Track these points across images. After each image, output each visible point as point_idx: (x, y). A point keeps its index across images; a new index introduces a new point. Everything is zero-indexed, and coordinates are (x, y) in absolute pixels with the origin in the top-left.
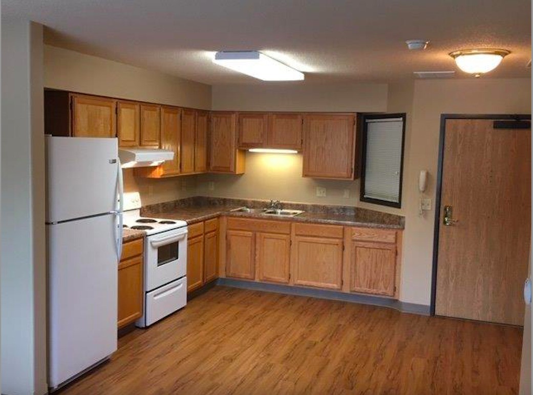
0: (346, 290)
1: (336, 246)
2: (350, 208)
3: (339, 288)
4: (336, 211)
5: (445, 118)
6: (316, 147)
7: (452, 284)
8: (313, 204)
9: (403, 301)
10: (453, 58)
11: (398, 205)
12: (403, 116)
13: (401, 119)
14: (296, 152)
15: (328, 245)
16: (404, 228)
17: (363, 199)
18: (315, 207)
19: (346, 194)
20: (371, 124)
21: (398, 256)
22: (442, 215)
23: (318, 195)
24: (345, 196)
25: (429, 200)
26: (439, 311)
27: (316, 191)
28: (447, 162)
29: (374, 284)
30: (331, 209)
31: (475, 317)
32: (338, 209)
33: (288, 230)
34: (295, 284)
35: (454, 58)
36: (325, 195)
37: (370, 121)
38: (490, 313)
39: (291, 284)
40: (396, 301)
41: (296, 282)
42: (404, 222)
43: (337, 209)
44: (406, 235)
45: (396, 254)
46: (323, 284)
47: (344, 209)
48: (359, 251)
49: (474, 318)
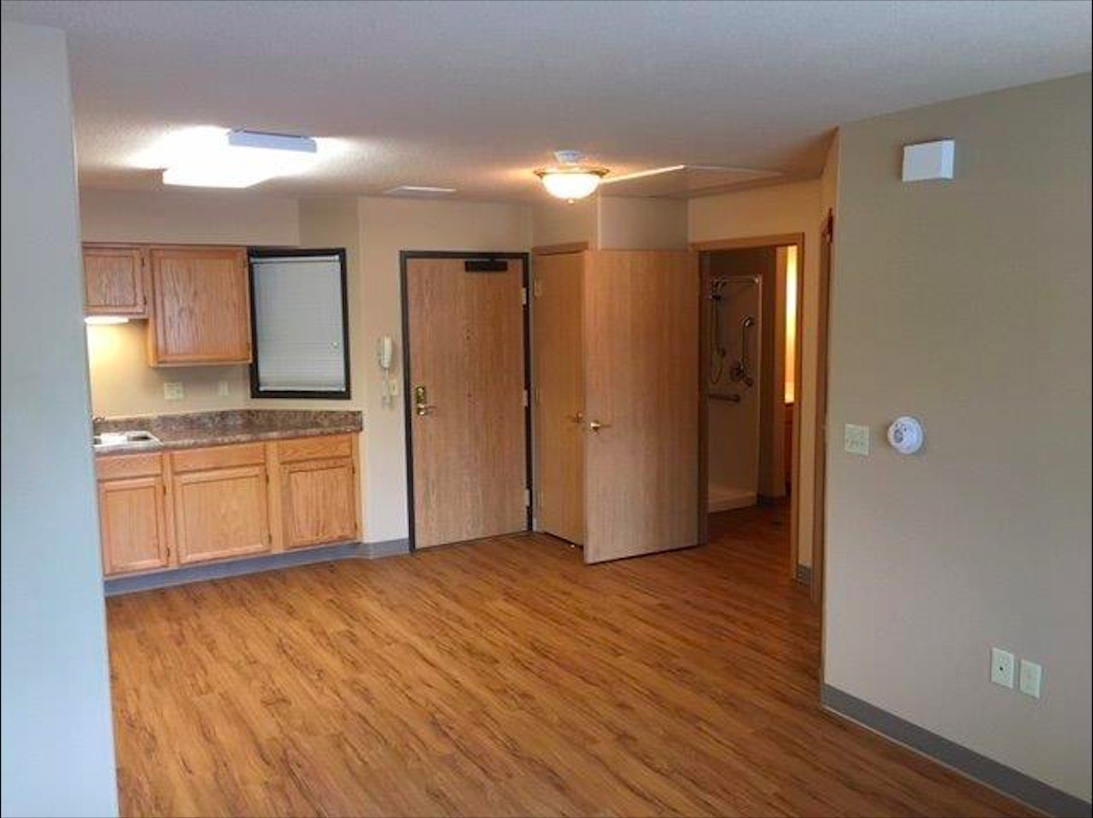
0: (278, 549)
1: (254, 479)
2: (234, 412)
3: (266, 549)
4: (206, 420)
5: (406, 256)
6: (176, 308)
7: (433, 498)
8: (161, 414)
9: (371, 541)
10: (538, 178)
11: (345, 395)
12: (341, 253)
13: (337, 257)
14: (125, 320)
15: (239, 481)
16: (361, 429)
17: (257, 393)
18: (165, 421)
19: (224, 390)
20: (262, 266)
21: (356, 475)
22: (413, 402)
23: (167, 397)
24: (221, 394)
25: (394, 381)
26: (421, 542)
27: (163, 392)
28: (413, 321)
29: (324, 527)
30: (199, 419)
31: (465, 537)
32: (211, 416)
33: (159, 467)
34: (183, 565)
35: (541, 177)
36: (181, 396)
37: (258, 260)
38: (482, 527)
39: (173, 566)
40: (356, 545)
41: (183, 561)
42: (362, 419)
43: (210, 418)
44: (364, 439)
45: (354, 472)
46: (237, 550)
47: (223, 415)
48: (296, 480)
49: (464, 539)
